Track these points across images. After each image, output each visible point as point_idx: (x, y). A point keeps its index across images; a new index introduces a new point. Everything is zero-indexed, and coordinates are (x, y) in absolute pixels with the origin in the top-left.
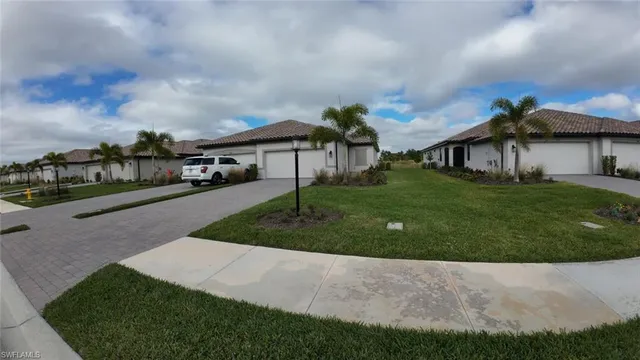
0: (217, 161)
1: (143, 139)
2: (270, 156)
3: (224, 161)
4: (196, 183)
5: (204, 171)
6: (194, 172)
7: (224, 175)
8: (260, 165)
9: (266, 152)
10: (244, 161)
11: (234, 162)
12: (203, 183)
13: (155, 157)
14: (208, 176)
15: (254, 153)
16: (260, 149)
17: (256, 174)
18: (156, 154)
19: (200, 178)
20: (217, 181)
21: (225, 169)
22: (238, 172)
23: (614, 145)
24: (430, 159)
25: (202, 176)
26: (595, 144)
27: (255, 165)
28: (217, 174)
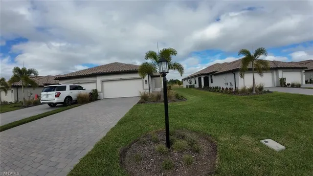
0: (68, 88)
1: (16, 74)
2: (106, 84)
3: (73, 88)
4: (52, 105)
5: (57, 96)
6: (50, 97)
7: (74, 98)
8: (99, 90)
9: (103, 81)
10: (88, 87)
11: (81, 88)
12: (57, 105)
13: (24, 86)
14: (62, 99)
15: (95, 82)
16: (99, 79)
17: (97, 95)
18: (24, 84)
19: (54, 102)
20: (69, 103)
21: (74, 94)
22: (85, 95)
23: (284, 73)
24: (191, 83)
25: (56, 100)
26: (275, 73)
27: (96, 90)
28: (69, 98)
